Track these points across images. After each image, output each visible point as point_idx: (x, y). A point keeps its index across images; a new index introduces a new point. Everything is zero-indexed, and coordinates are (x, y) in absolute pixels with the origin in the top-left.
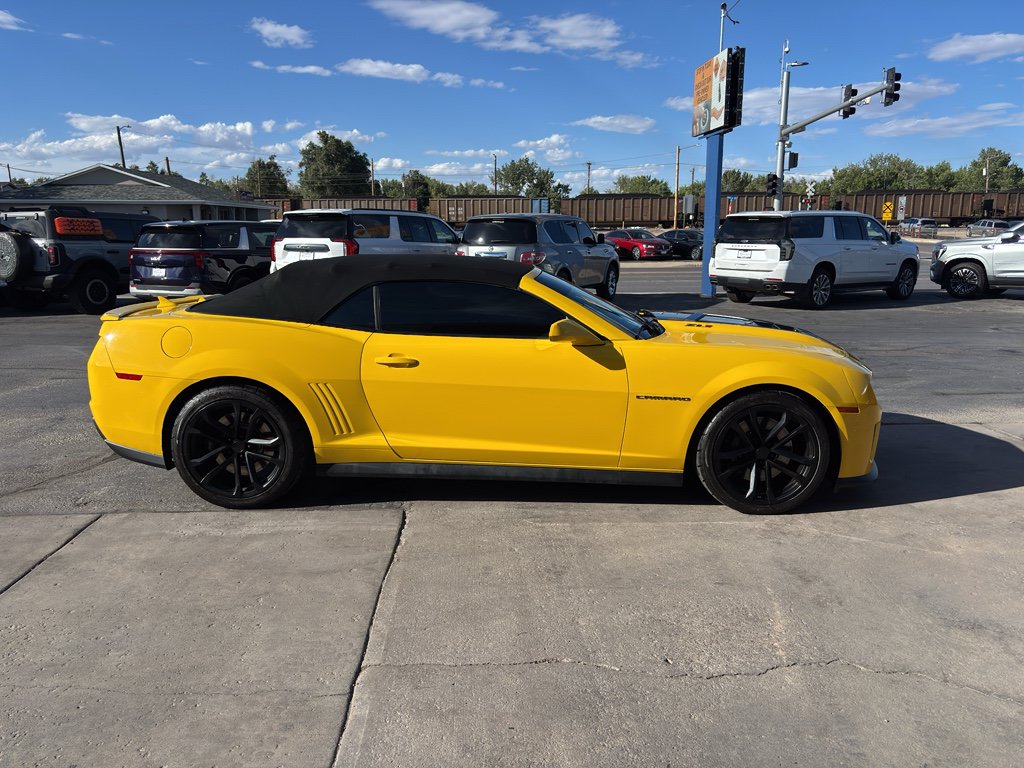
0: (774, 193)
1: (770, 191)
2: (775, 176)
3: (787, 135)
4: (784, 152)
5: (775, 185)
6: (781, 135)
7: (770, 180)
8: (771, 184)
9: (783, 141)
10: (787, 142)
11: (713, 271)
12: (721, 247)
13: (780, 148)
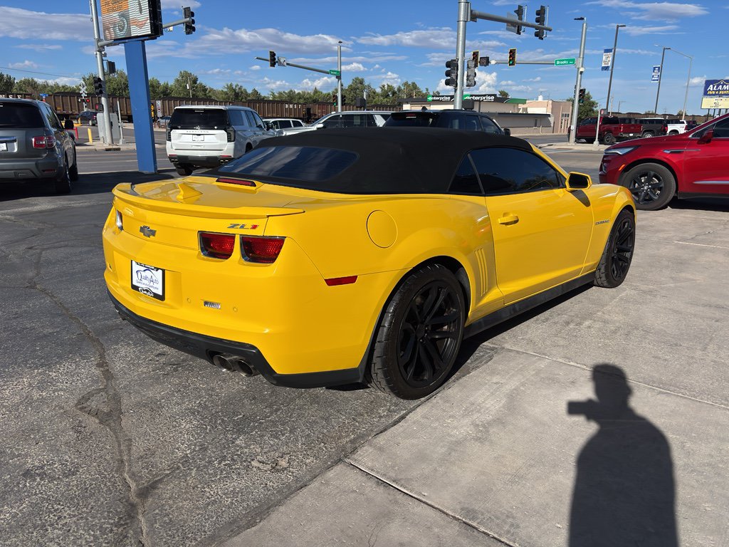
0: (101, 92)
1: (98, 91)
2: (99, 79)
3: (103, 47)
4: (102, 60)
5: (100, 86)
6: (98, 47)
7: (95, 82)
8: (97, 85)
9: (100, 52)
10: (103, 53)
11: (170, 152)
12: (175, 133)
13: (98, 56)
